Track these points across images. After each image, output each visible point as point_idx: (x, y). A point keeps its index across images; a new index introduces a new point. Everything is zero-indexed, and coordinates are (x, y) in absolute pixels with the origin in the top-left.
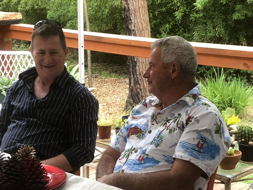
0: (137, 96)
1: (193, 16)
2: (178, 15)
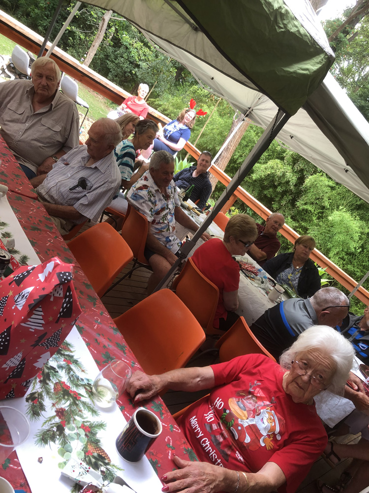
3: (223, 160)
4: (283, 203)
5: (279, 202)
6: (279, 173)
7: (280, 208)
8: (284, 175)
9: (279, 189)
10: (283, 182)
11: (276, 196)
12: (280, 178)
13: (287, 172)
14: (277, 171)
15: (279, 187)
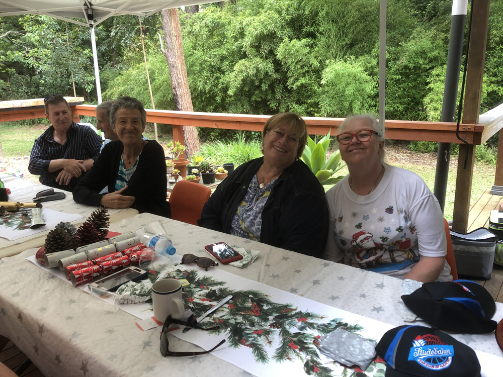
0: (186, 154)
1: (228, 100)
2: (218, 99)
3: (183, 98)
4: (278, 96)
5: (274, 98)
6: (252, 72)
7: (279, 104)
8: (258, 70)
9: (264, 87)
10: (262, 77)
11: (267, 95)
12: (256, 75)
13: (258, 65)
14: (249, 70)
15: (263, 85)
